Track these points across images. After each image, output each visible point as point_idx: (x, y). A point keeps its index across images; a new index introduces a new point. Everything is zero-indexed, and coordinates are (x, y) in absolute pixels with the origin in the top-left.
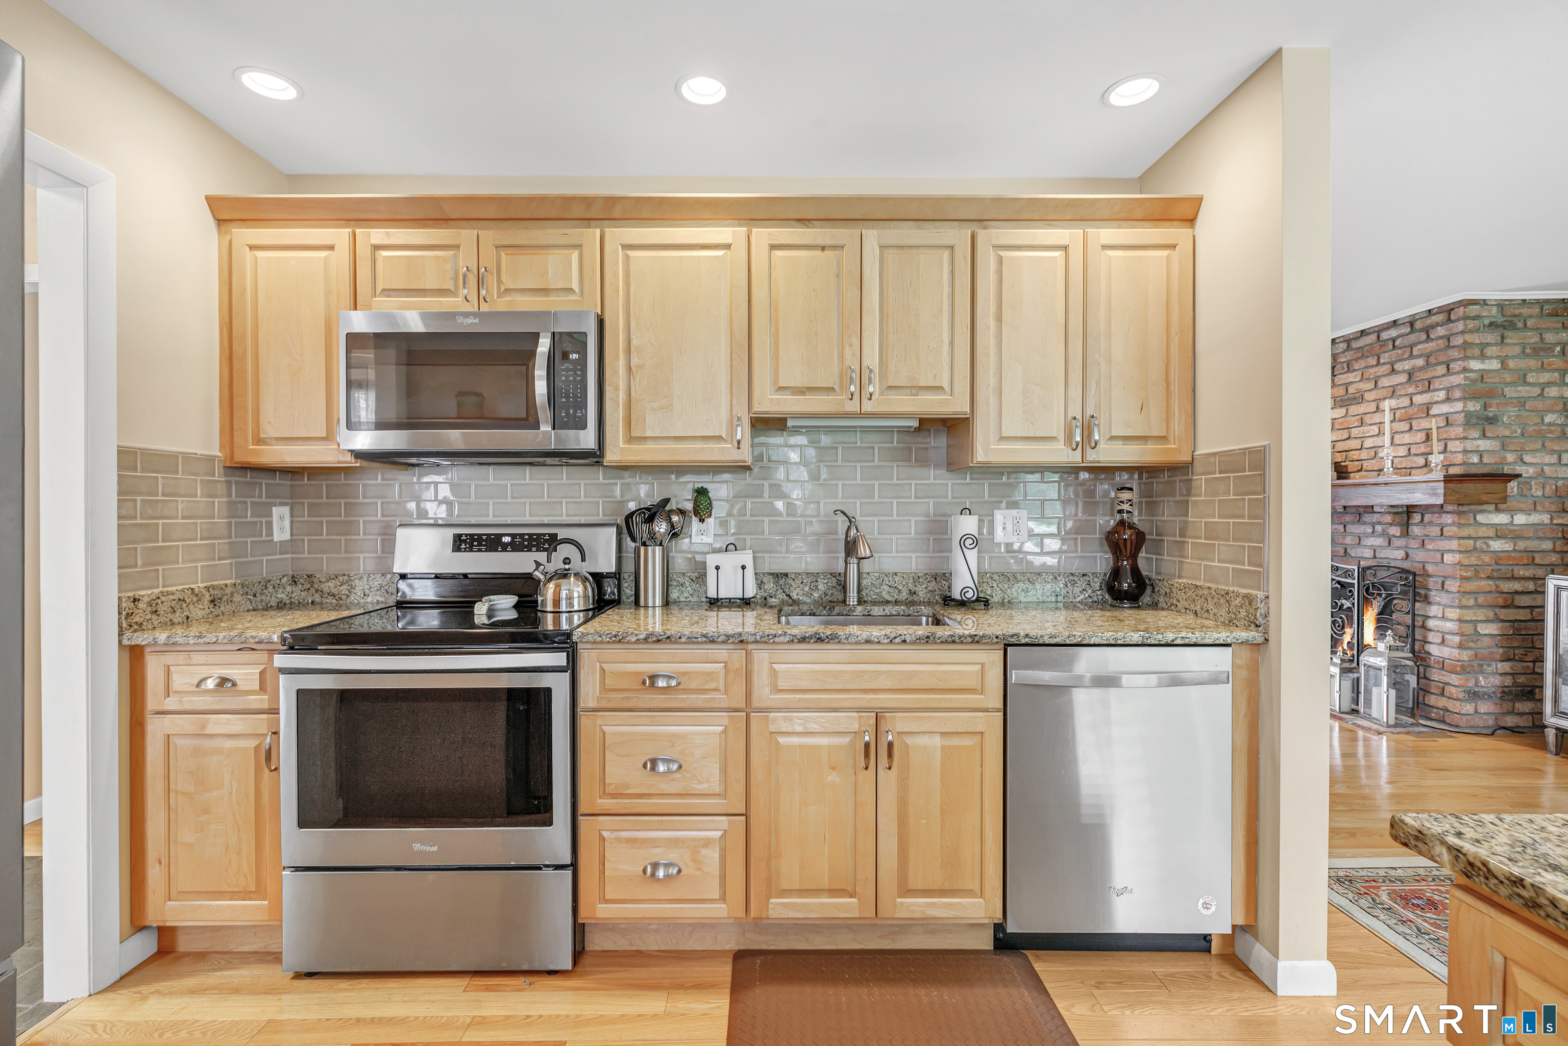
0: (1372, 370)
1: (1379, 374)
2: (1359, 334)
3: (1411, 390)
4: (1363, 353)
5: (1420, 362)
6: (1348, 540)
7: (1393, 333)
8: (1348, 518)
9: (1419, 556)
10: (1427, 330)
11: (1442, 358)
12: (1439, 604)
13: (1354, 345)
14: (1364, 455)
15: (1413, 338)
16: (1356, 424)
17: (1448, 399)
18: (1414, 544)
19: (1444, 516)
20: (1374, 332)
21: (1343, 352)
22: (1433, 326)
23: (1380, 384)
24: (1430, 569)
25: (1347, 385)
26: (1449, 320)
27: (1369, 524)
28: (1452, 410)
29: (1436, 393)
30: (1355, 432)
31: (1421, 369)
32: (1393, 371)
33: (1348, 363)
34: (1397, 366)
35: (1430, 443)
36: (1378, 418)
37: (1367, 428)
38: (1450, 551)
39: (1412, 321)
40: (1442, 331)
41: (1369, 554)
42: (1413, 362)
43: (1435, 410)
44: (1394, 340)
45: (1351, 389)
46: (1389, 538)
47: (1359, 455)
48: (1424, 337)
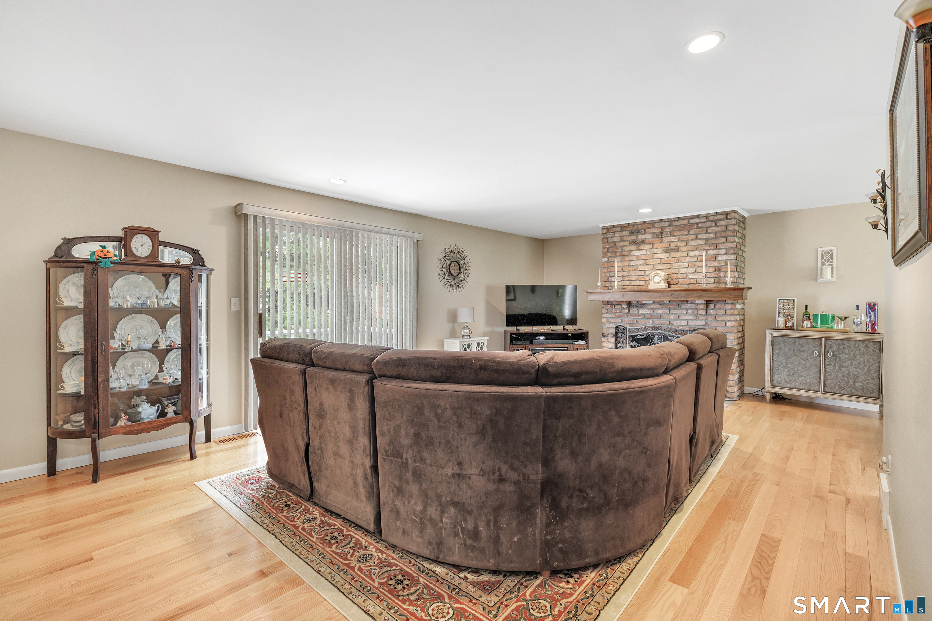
0: (686, 237)
1: (689, 239)
2: (677, 219)
3: (707, 248)
4: (681, 228)
5: (712, 235)
6: (672, 317)
7: (697, 221)
8: (671, 306)
10: (716, 221)
11: (723, 235)
13: (674, 224)
14: (680, 276)
15: (708, 224)
16: (675, 262)
17: (726, 254)
18: (710, 318)
19: (727, 305)
20: (686, 219)
21: (668, 226)
22: (719, 220)
23: (690, 244)
24: (719, 329)
25: (670, 243)
26: (727, 219)
27: (684, 309)
28: (729, 259)
29: (721, 250)
30: (674, 265)
31: (712, 239)
32: (697, 238)
33: (670, 232)
34: (699, 236)
35: (717, 272)
36: (688, 259)
37: (682, 264)
38: (730, 321)
39: (707, 217)
40: (723, 223)
41: (684, 323)
42: (708, 235)
43: (720, 258)
44: (697, 224)
45: (672, 245)
46: (696, 316)
47: (677, 276)
48: (714, 224)
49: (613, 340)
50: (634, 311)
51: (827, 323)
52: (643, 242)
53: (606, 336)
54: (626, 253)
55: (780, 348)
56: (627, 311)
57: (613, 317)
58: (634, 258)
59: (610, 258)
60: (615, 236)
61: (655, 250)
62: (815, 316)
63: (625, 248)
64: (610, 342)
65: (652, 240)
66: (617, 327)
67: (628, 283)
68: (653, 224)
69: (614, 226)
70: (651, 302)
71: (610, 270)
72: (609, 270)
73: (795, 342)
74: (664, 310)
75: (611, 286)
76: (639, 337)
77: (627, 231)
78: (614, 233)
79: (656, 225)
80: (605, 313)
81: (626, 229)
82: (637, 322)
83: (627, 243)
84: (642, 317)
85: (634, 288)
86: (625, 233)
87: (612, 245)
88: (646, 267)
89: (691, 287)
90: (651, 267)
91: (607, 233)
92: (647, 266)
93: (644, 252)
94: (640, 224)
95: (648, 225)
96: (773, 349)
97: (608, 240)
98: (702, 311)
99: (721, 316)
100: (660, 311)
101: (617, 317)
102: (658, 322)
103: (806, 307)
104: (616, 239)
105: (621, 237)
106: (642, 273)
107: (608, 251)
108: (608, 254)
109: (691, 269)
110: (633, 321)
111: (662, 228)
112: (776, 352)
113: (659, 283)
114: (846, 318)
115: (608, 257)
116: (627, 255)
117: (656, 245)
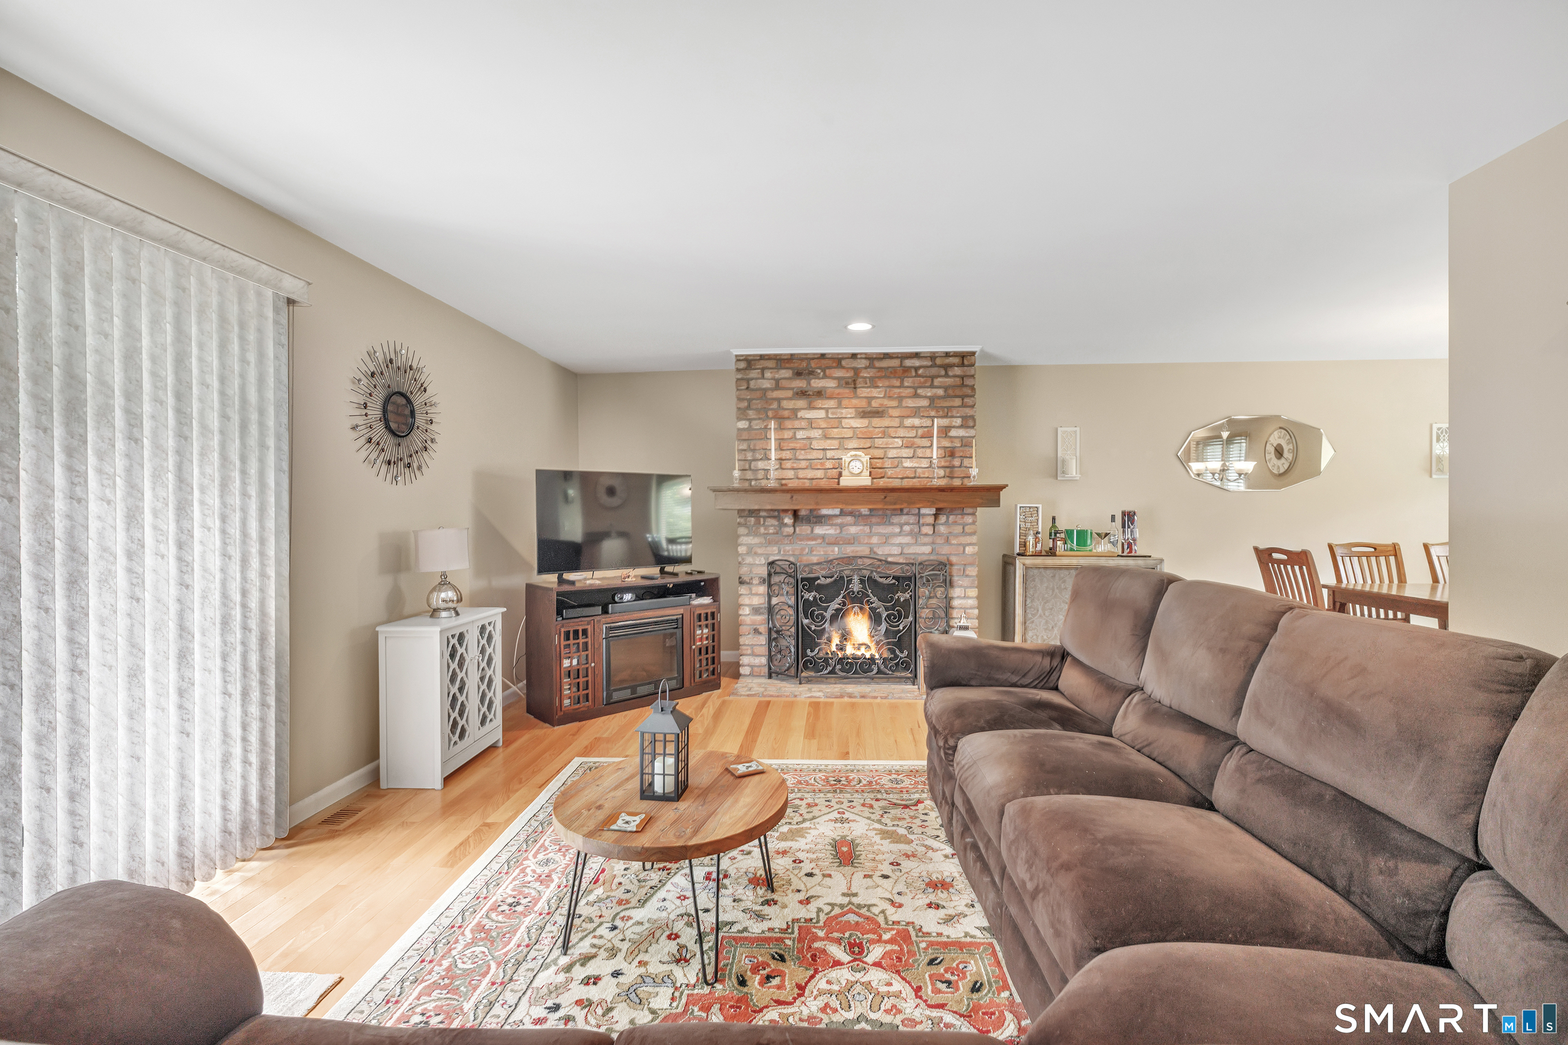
0: (897, 391)
1: (903, 395)
2: (883, 356)
3: (933, 413)
4: (890, 373)
5: (940, 392)
6: (875, 540)
7: (916, 363)
8: (874, 520)
9: (945, 550)
10: (946, 367)
11: (958, 392)
12: (961, 586)
13: (878, 364)
14: (888, 463)
15: (934, 371)
16: (880, 435)
17: (961, 427)
18: (940, 540)
19: (966, 517)
20: (897, 357)
21: (866, 368)
22: (952, 366)
23: (904, 404)
24: (954, 559)
25: (870, 399)
26: (963, 365)
27: (896, 524)
28: (967, 435)
29: (955, 420)
30: (879, 442)
31: (940, 398)
32: (916, 396)
33: (871, 379)
34: (920, 391)
35: (949, 459)
36: (902, 432)
37: (891, 440)
38: (970, 544)
39: (933, 357)
40: (957, 371)
41: (896, 550)
42: (935, 391)
43: (953, 433)
44: (916, 369)
45: (875, 404)
46: (916, 535)
47: (883, 463)
48: (943, 373)
49: (763, 589)
50: (803, 529)
51: (1085, 545)
52: (819, 394)
53: (748, 583)
54: (786, 413)
55: (1035, 586)
56: (791, 530)
57: (760, 543)
58: (804, 424)
59: (754, 423)
60: (763, 377)
61: (844, 411)
62: (1069, 533)
63: (785, 404)
64: (757, 594)
65: (837, 391)
66: (771, 564)
67: (790, 474)
68: (838, 360)
69: (762, 357)
70: (837, 512)
71: (755, 445)
72: (752, 447)
73: (1054, 576)
74: (861, 528)
75: (756, 480)
76: (824, 581)
77: (787, 368)
78: (763, 370)
79: (844, 363)
80: (744, 535)
81: (787, 365)
82: (811, 550)
83: (789, 394)
84: (819, 541)
85: (804, 483)
86: (785, 373)
87: (758, 394)
88: (827, 444)
89: (906, 483)
90: (835, 444)
91: (746, 369)
92: (829, 441)
93: (821, 414)
94: (813, 359)
95: (830, 363)
96: (1025, 589)
97: (748, 384)
98: (927, 527)
99: (957, 536)
100: (853, 530)
101: (770, 543)
102: (849, 550)
103: (1054, 519)
104: (766, 384)
105: (777, 381)
106: (820, 455)
107: (749, 407)
108: (750, 412)
109: (907, 450)
110: (803, 549)
111: (856, 371)
112: (1030, 592)
113: (859, 474)
114: (1107, 535)
115: (750, 420)
116: (788, 418)
117: (845, 402)
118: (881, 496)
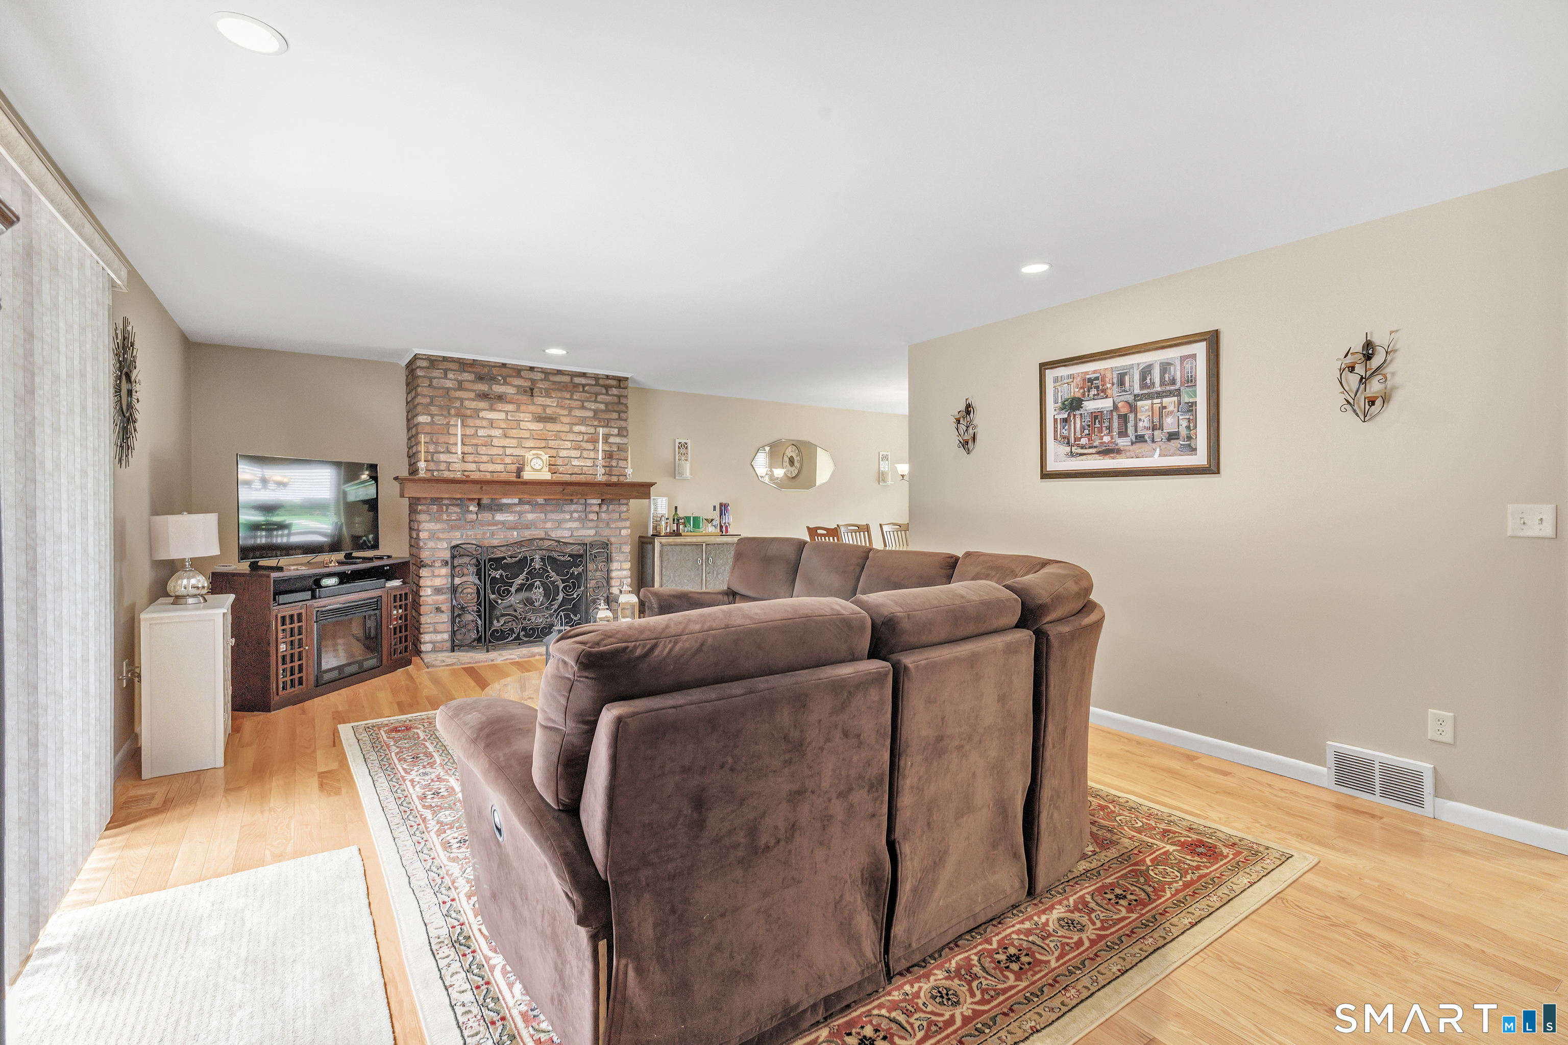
0: (568, 402)
1: (573, 405)
2: (555, 372)
3: (596, 423)
4: (562, 387)
5: (602, 406)
6: (549, 525)
7: (583, 381)
8: (548, 508)
9: (606, 532)
10: (607, 387)
11: (616, 408)
12: (618, 561)
13: (552, 378)
14: (559, 461)
15: (597, 389)
16: (553, 438)
17: (619, 435)
18: (601, 525)
19: (622, 506)
20: (568, 375)
21: (542, 380)
22: (612, 387)
23: (573, 414)
24: (613, 540)
25: (545, 407)
26: (619, 387)
27: (568, 512)
28: (622, 442)
29: (613, 429)
30: (552, 443)
31: (602, 411)
32: (583, 407)
33: (547, 390)
34: (586, 404)
35: (608, 460)
36: (571, 437)
37: (562, 442)
38: (624, 527)
39: (596, 378)
40: (615, 391)
41: (567, 534)
42: (597, 405)
43: (612, 440)
44: (584, 386)
45: (549, 411)
46: (583, 520)
47: (555, 461)
48: (604, 391)
49: (445, 571)
50: (486, 516)
51: (699, 528)
52: (500, 398)
53: (430, 566)
54: (468, 412)
55: (668, 559)
56: (474, 516)
57: (443, 529)
58: (485, 423)
59: (436, 418)
60: (446, 377)
61: (522, 415)
62: (687, 519)
63: (467, 403)
64: (439, 576)
65: (516, 397)
66: (454, 547)
67: (473, 467)
68: (518, 371)
69: (445, 359)
70: (516, 501)
71: (437, 439)
72: (434, 440)
73: (681, 551)
74: (538, 515)
75: (438, 471)
76: (509, 560)
77: (470, 372)
78: (446, 371)
79: (523, 373)
80: (426, 522)
81: (470, 369)
82: (493, 534)
83: (472, 395)
84: (500, 526)
85: (485, 476)
86: (467, 376)
87: (441, 392)
88: (507, 442)
89: (574, 478)
90: (514, 442)
91: (427, 368)
92: (508, 440)
93: (502, 416)
94: (495, 367)
95: (511, 372)
96: (661, 561)
97: (431, 382)
98: (593, 515)
99: (615, 521)
100: (530, 516)
101: (452, 528)
102: (528, 534)
103: (676, 508)
104: (449, 384)
105: (460, 383)
106: (500, 451)
107: (432, 403)
108: (433, 408)
109: (575, 452)
110: (484, 534)
111: (534, 381)
112: (665, 564)
113: (540, 469)
114: (712, 520)
115: (432, 416)
116: (471, 416)
117: (523, 407)
118: (560, 488)
